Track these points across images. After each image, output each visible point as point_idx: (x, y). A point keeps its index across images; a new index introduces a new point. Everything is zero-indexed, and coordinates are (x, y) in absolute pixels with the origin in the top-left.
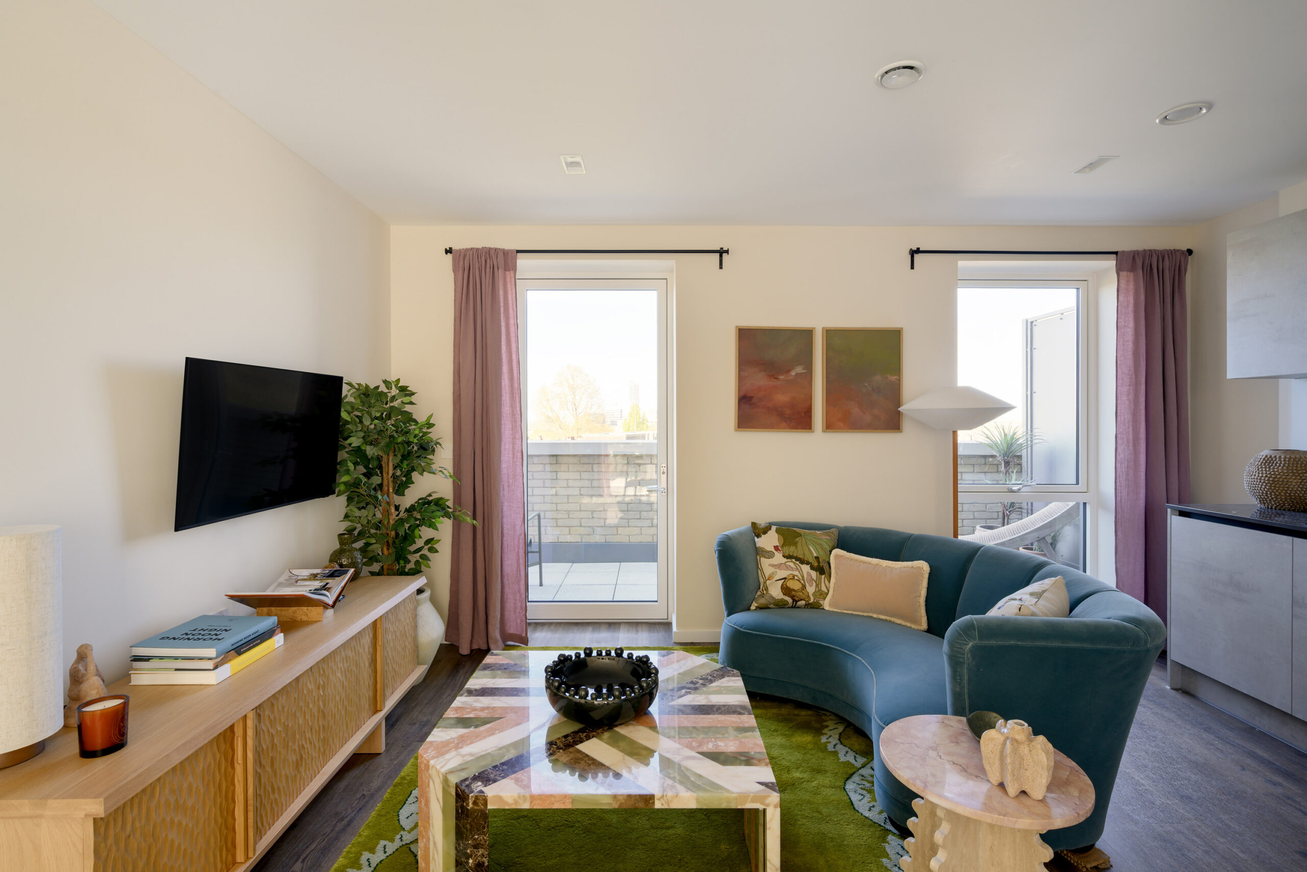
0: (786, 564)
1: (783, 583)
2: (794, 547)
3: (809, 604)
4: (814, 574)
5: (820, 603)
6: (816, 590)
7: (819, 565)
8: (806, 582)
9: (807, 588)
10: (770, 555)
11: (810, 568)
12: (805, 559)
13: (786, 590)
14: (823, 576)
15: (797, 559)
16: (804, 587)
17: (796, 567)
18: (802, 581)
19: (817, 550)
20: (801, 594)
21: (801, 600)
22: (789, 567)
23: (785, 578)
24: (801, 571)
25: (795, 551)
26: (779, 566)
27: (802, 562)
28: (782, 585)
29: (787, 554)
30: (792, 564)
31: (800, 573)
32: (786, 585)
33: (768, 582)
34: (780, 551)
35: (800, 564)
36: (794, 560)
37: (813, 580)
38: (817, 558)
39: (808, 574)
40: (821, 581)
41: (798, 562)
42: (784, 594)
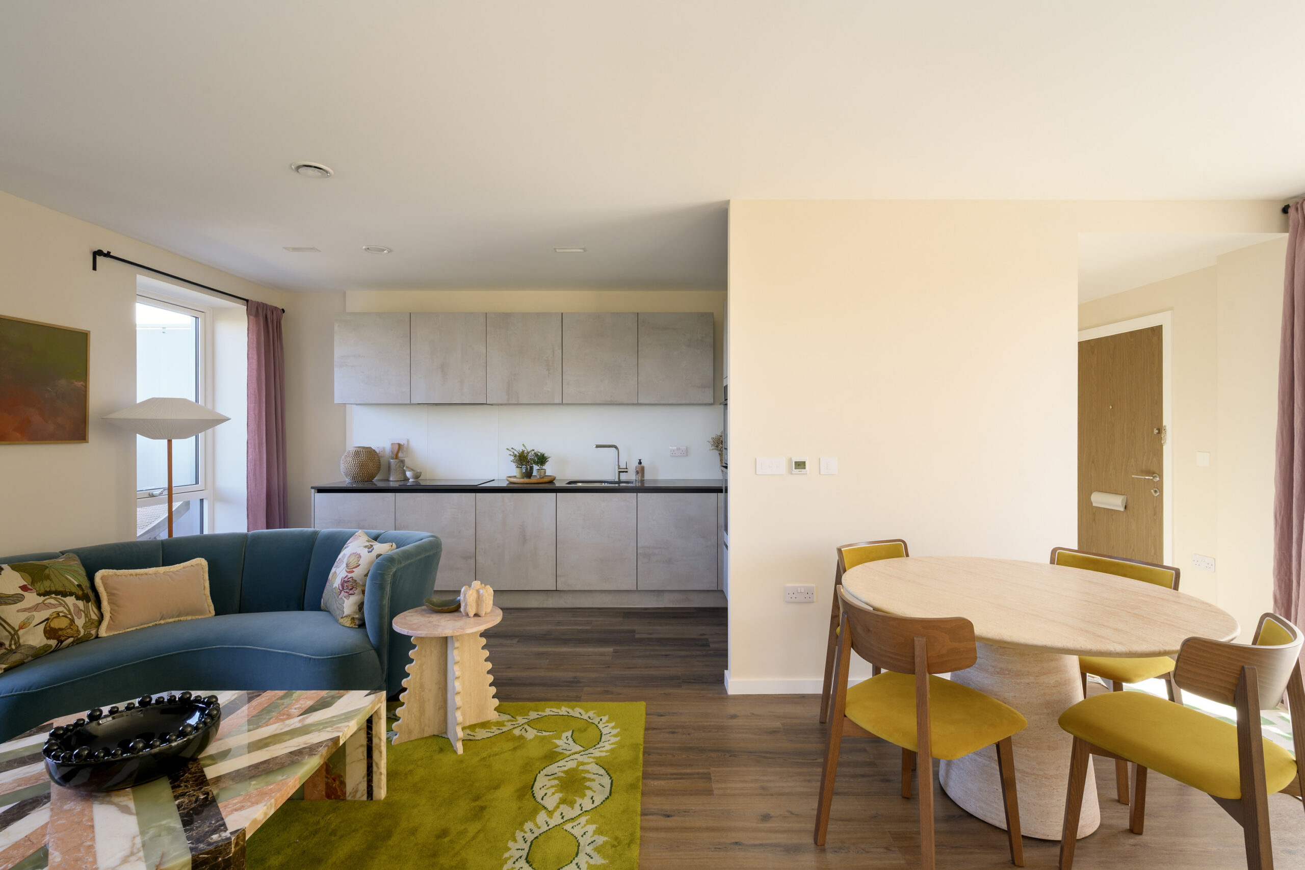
0: (45, 602)
1: (46, 625)
2: (48, 581)
3: (78, 639)
4: (81, 604)
5: (91, 634)
6: (86, 620)
7: (84, 593)
8: (74, 615)
9: (76, 622)
10: (15, 598)
11: (75, 599)
12: (67, 590)
13: (50, 633)
14: (90, 603)
15: (57, 593)
16: (72, 621)
17: (59, 602)
18: (69, 616)
19: (75, 578)
20: (69, 631)
21: (69, 637)
22: (49, 605)
23: (47, 619)
24: (65, 605)
25: (52, 585)
26: (36, 608)
27: (65, 594)
28: (45, 628)
29: (42, 591)
30: (53, 601)
31: (64, 607)
32: (50, 627)
33: (21, 632)
34: (32, 590)
35: (62, 598)
36: (53, 596)
37: (81, 610)
38: (79, 586)
39: (75, 605)
40: (89, 609)
41: (59, 597)
42: (48, 638)
